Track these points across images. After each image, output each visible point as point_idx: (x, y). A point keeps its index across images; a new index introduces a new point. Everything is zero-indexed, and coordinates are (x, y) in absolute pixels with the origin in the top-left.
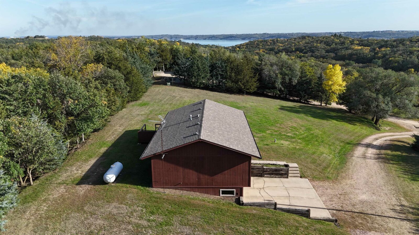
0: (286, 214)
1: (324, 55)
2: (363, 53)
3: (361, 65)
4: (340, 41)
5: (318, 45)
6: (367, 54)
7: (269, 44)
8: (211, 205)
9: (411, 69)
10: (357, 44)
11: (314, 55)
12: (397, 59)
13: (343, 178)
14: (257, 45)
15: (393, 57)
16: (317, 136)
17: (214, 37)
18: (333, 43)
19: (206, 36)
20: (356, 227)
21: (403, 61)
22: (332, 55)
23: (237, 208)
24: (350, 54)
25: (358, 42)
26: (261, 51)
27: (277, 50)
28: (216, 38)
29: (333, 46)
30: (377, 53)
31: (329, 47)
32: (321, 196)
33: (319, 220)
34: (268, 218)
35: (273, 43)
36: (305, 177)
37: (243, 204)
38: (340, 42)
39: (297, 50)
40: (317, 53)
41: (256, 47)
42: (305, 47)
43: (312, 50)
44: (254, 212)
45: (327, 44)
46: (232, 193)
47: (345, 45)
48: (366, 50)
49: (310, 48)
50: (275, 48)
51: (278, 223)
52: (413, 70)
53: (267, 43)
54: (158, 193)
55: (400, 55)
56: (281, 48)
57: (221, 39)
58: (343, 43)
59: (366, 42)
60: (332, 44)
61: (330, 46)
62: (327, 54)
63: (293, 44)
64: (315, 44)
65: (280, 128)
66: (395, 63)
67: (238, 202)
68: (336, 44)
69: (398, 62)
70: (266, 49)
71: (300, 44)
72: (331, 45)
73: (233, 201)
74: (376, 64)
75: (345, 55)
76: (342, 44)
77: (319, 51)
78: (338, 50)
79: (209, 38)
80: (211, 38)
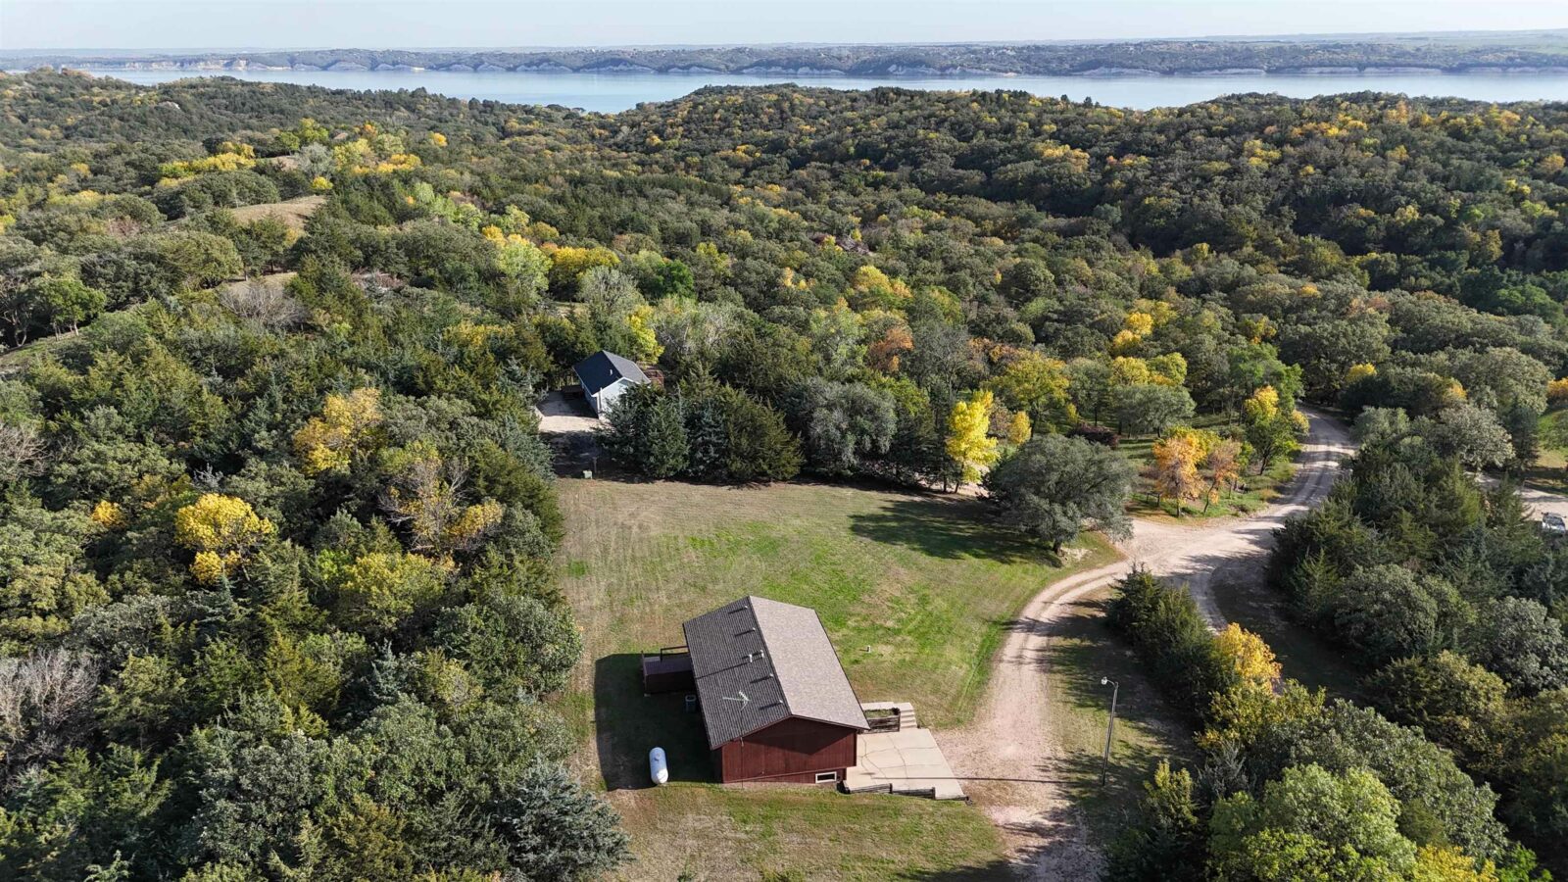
0: (905, 798)
1: (950, 175)
2: (1070, 176)
3: (1062, 222)
4: (999, 119)
5: (932, 135)
6: (1079, 177)
7: (766, 120)
8: (810, 799)
9: (1199, 246)
10: (1052, 136)
11: (919, 176)
12: (1165, 201)
13: (981, 719)
14: (722, 124)
15: (1154, 194)
16: (938, 618)
17: (548, 61)
18: (978, 127)
19: (515, 56)
20: (992, 803)
21: (1181, 210)
22: (976, 177)
23: (842, 799)
24: (1029, 176)
25: (1054, 127)
26: (740, 153)
27: (795, 151)
28: (557, 64)
29: (979, 139)
30: (1108, 176)
31: (964, 144)
32: (949, 758)
33: (947, 801)
34: (885, 808)
35: (778, 117)
36: (924, 726)
37: (849, 792)
38: (999, 127)
39: (863, 151)
40: (929, 170)
41: (721, 130)
42: (888, 140)
43: (914, 153)
44: (866, 801)
45: (961, 132)
46: (832, 777)
47: (1015, 136)
48: (1078, 162)
49: (905, 145)
50: (788, 141)
51: (898, 812)
52: (1205, 246)
53: (757, 116)
54: (735, 791)
55: (1175, 186)
56: (809, 142)
57: (576, 70)
58: (1009, 130)
59: (1079, 128)
60: (975, 134)
61: (968, 140)
62: (961, 172)
63: (850, 129)
64: (921, 132)
65: (869, 605)
66: (1160, 216)
67: (842, 788)
68: (988, 134)
69: (1166, 214)
70: (756, 144)
71: (870, 128)
72: (971, 138)
73: (834, 789)
74: (1106, 219)
75: (1014, 182)
76: (1006, 133)
77: (934, 159)
78: (994, 154)
79: (529, 65)
80: (538, 65)
